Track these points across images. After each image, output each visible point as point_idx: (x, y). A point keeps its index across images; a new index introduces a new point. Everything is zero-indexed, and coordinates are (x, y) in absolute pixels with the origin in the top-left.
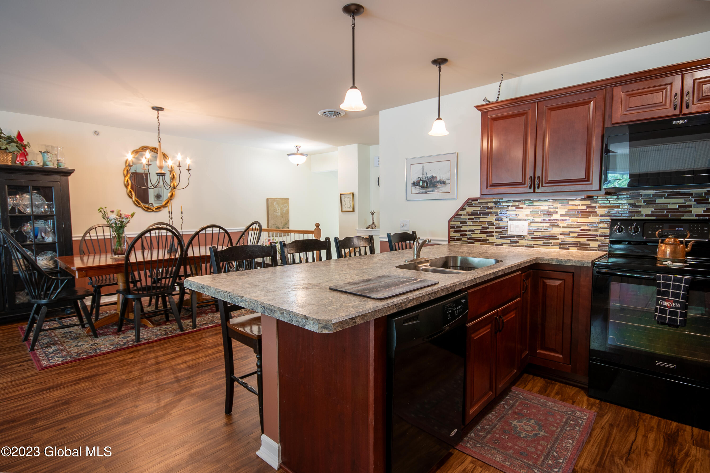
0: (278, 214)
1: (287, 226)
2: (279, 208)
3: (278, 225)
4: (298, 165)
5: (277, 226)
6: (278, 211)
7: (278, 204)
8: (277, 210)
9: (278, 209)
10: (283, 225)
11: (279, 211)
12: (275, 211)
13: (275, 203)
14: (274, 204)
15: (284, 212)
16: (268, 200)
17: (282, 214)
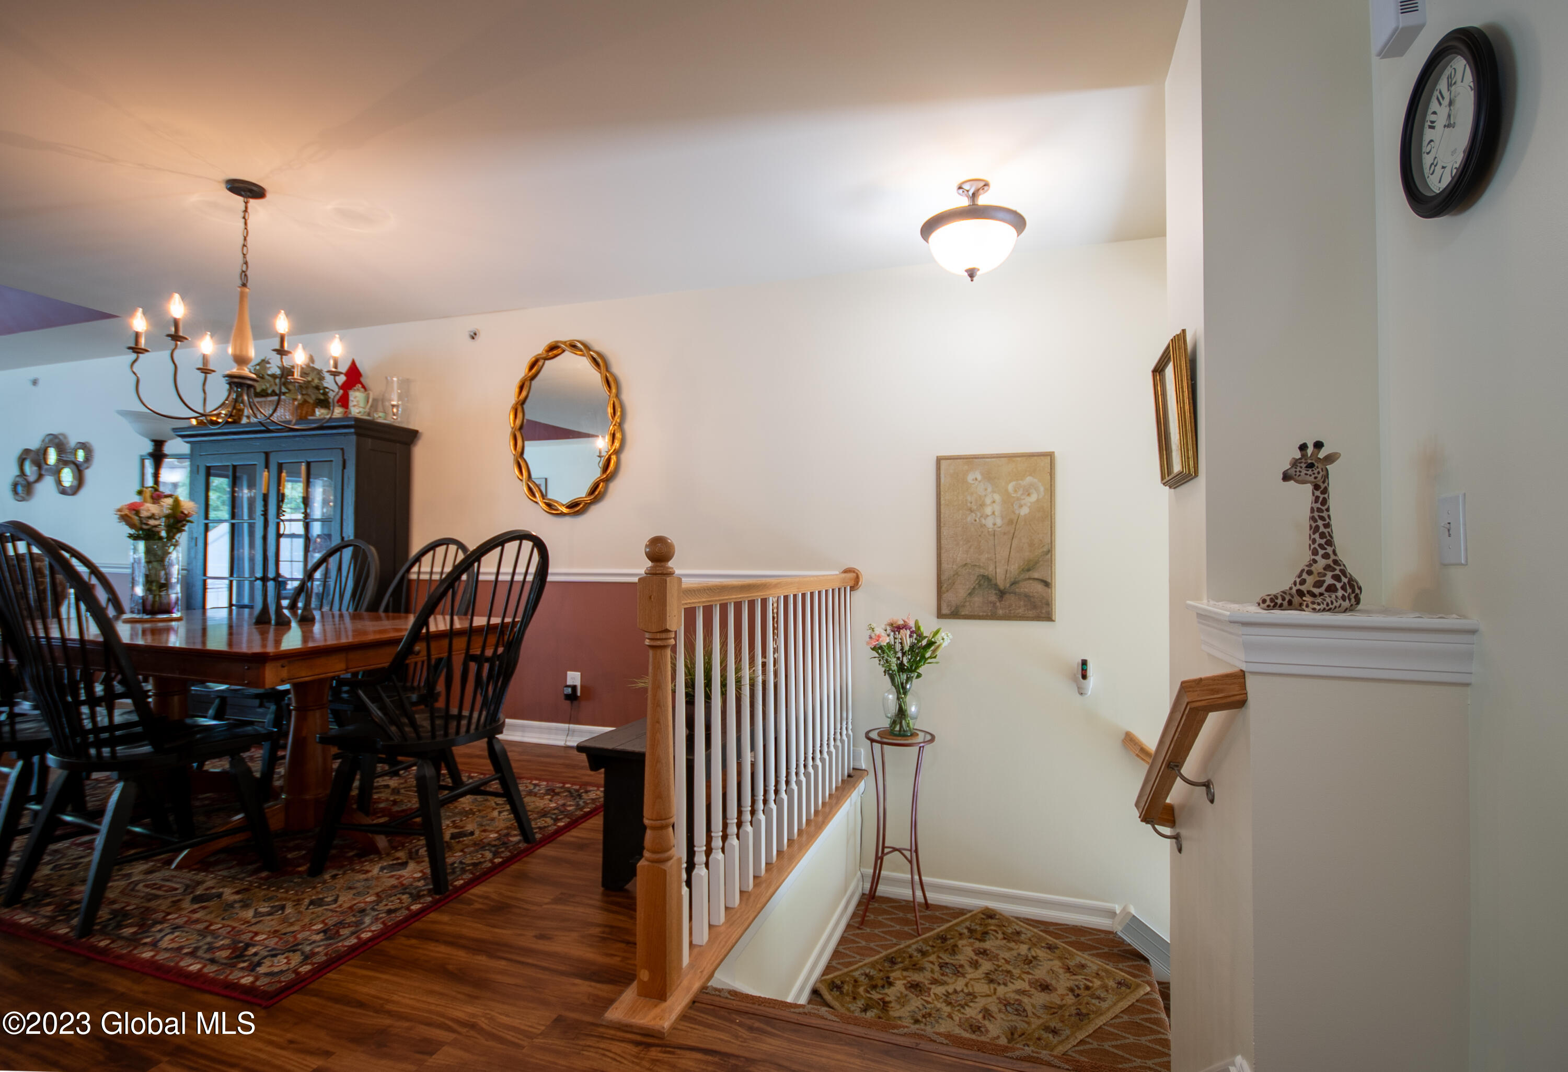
0: (989, 523)
1: (1036, 575)
2: (997, 497)
3: (991, 568)
4: (972, 273)
5: (982, 571)
6: (988, 511)
7: (989, 477)
8: (983, 505)
9: (988, 501)
10: (1014, 568)
11: (997, 508)
12: (971, 510)
13: (974, 476)
14: (970, 478)
15: (1024, 511)
16: (939, 460)
17: (1012, 522)
